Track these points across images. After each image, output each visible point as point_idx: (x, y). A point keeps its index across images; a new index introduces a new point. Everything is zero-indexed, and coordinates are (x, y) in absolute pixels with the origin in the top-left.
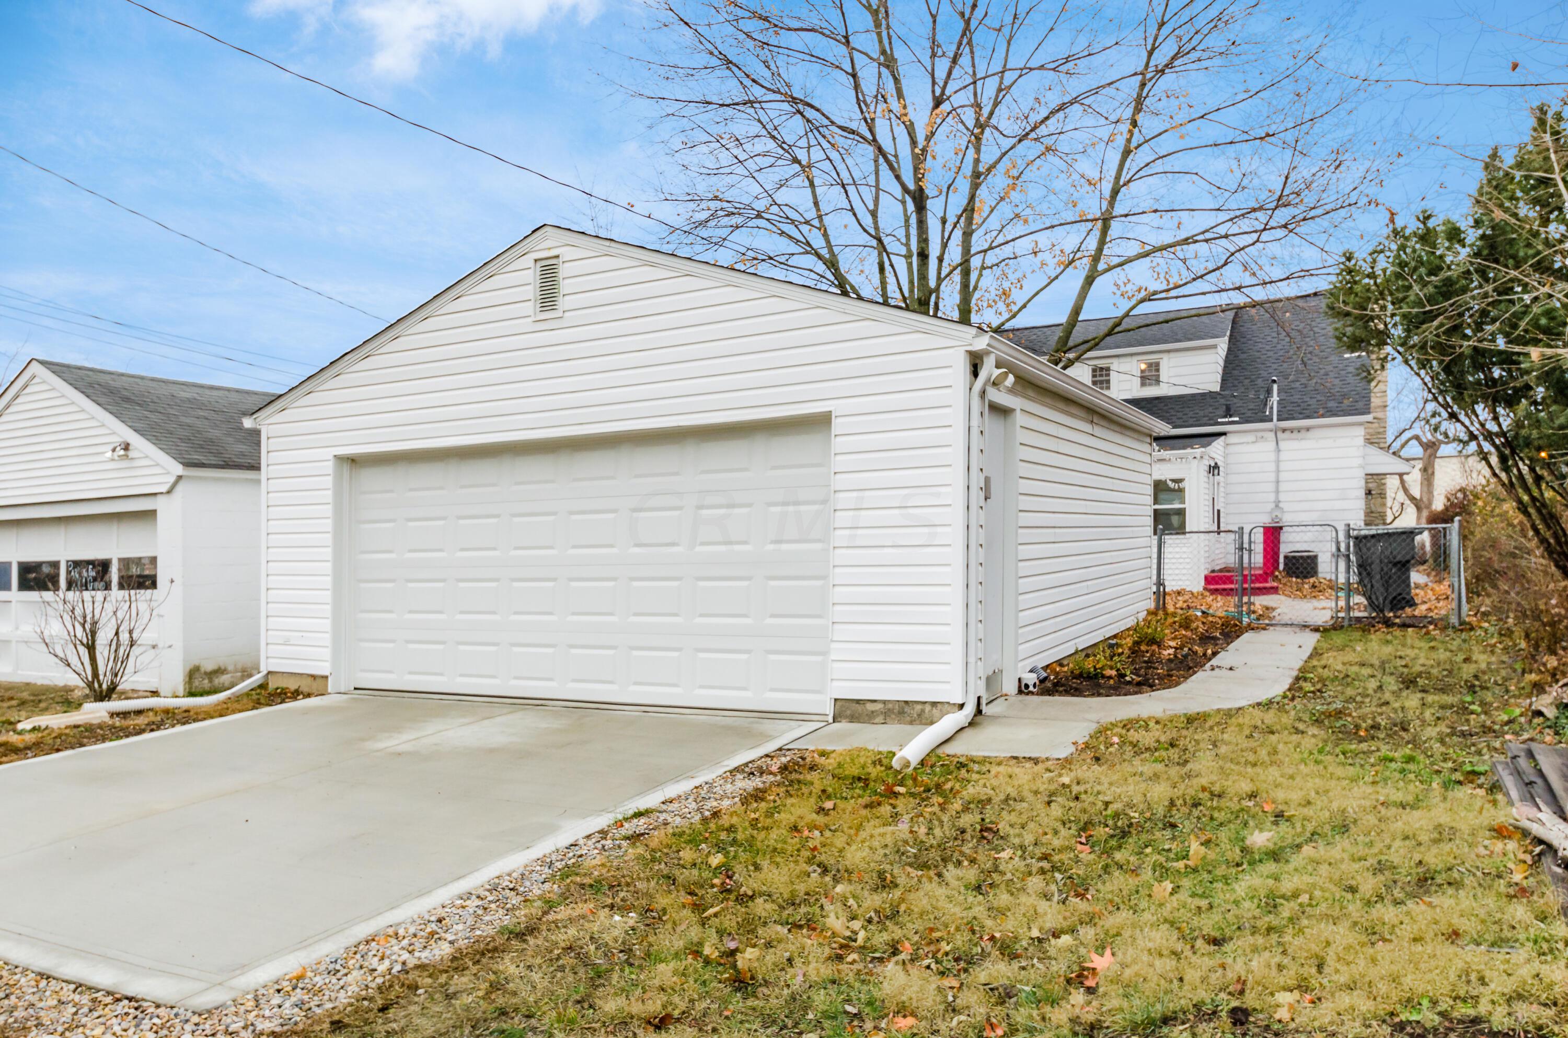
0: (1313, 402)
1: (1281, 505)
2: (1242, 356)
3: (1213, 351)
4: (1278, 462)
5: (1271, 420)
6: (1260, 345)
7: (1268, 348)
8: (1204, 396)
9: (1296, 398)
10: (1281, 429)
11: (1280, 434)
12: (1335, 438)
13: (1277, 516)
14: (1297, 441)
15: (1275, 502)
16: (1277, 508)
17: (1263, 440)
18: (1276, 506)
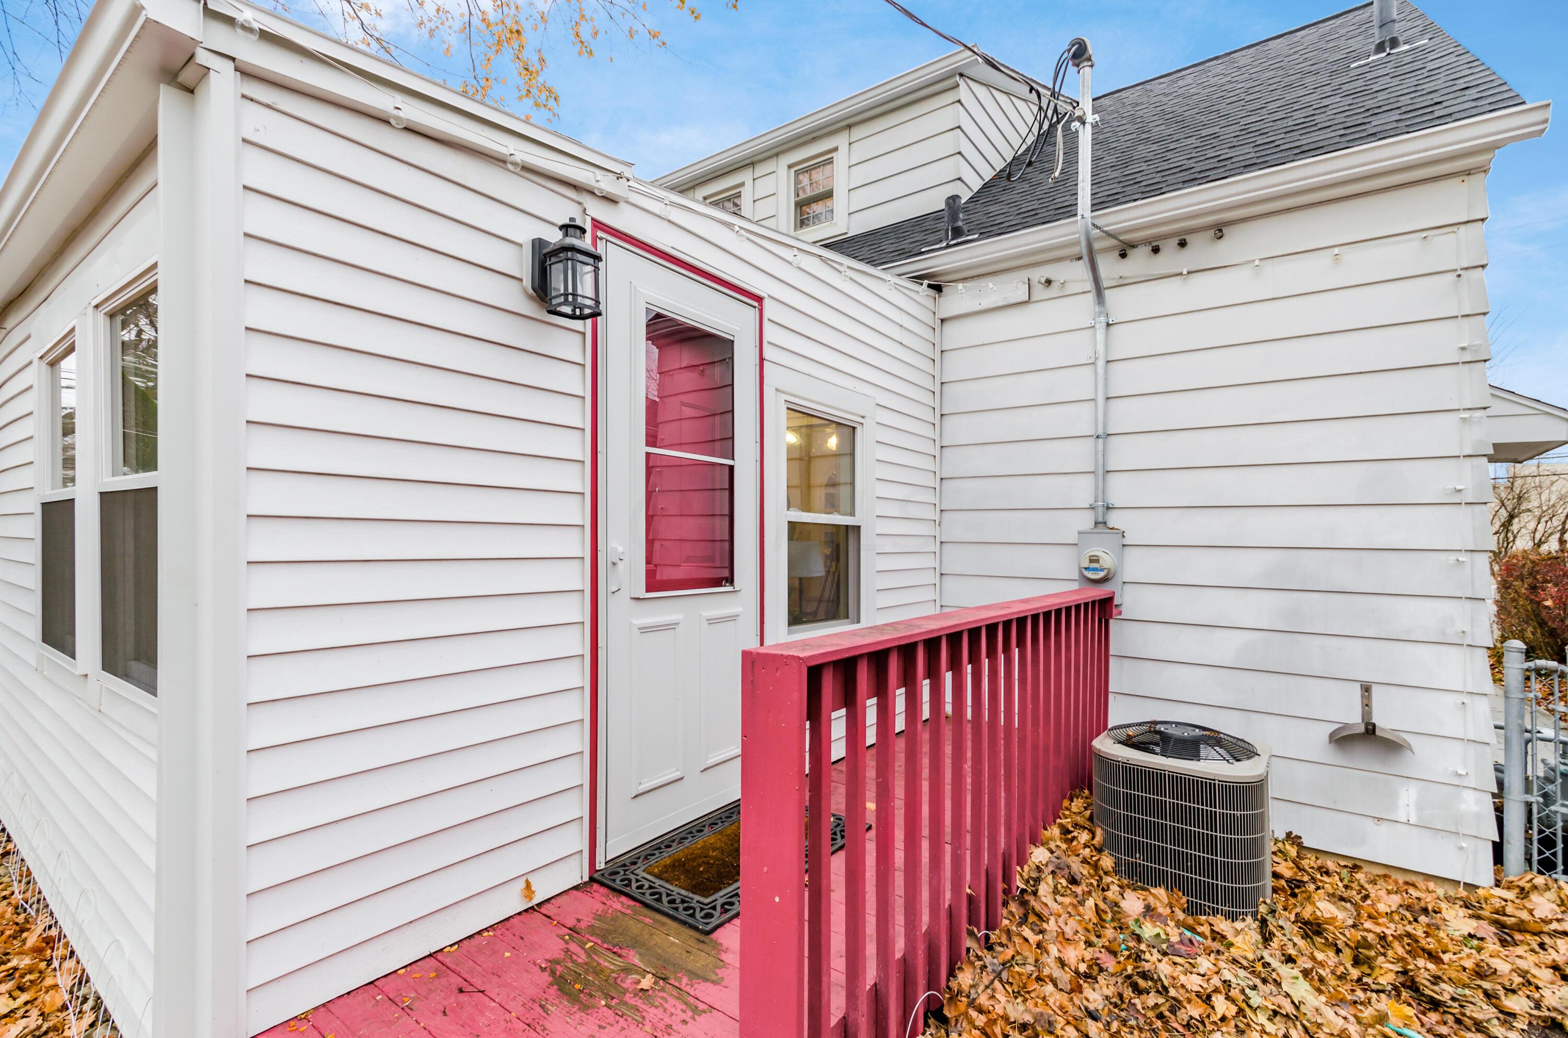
4: (1104, 364)
5: (1073, 209)
10: (1113, 242)
11: (1109, 267)
12: (1336, 251)
13: (1097, 561)
14: (1175, 282)
15: (1092, 508)
16: (1100, 529)
17: (1054, 291)
18: (1096, 523)
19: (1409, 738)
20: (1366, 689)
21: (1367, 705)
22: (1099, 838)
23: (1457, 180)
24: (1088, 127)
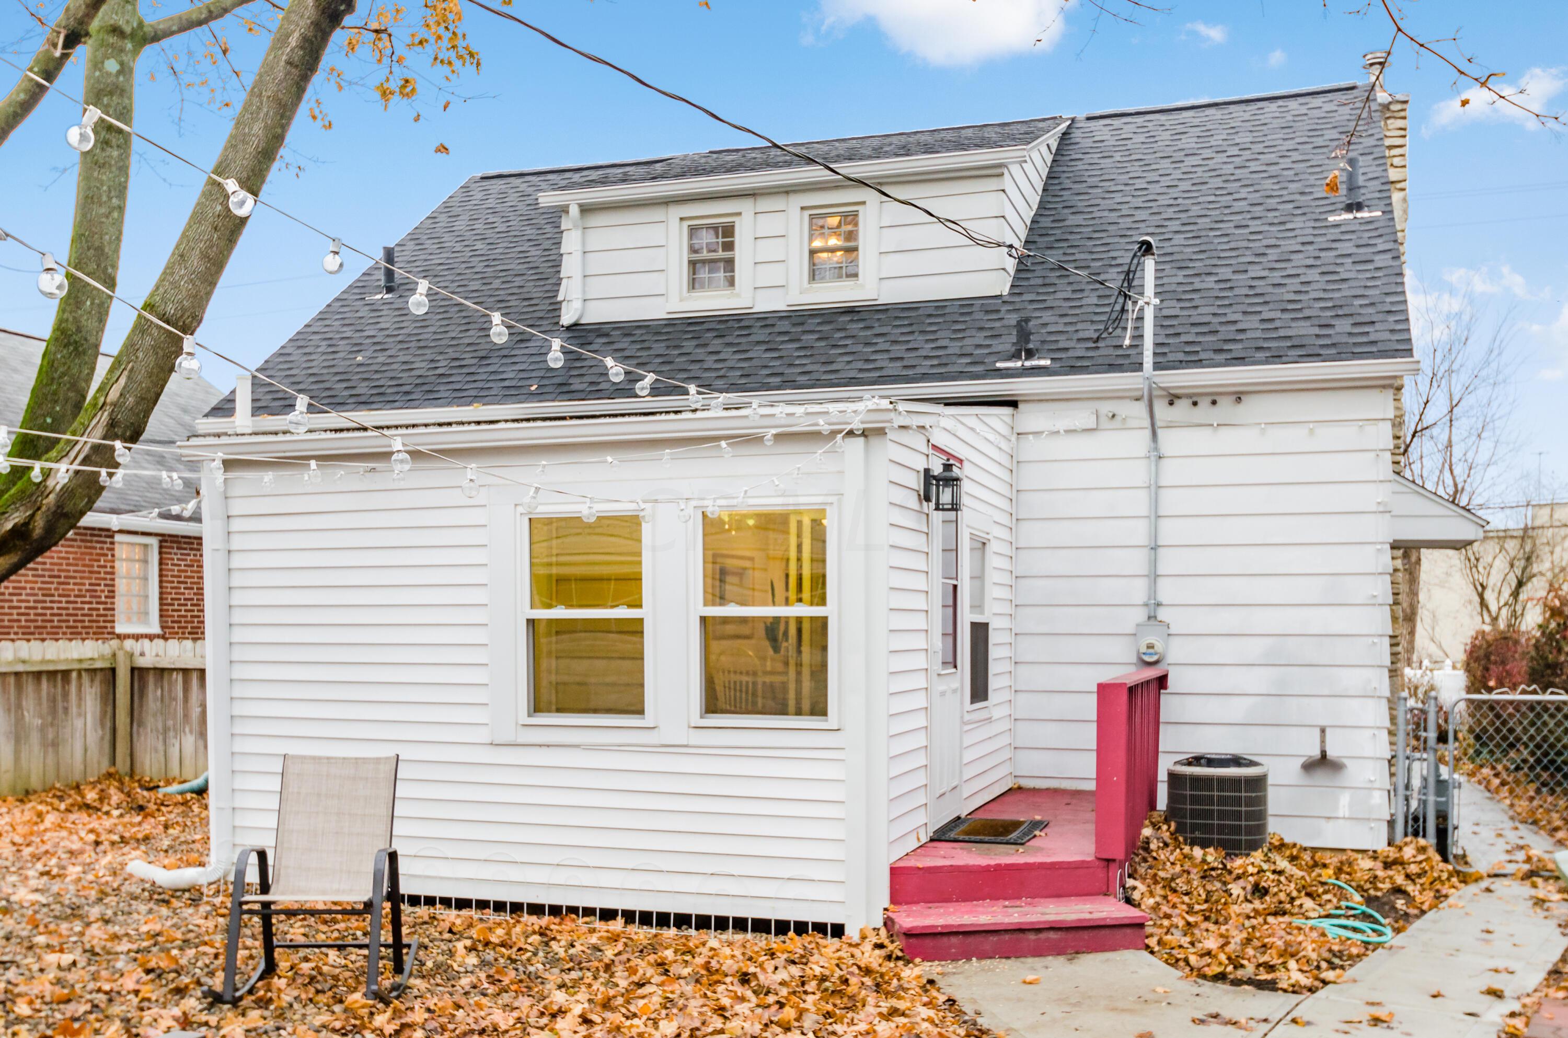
0: (1251, 322)
1: (1162, 614)
2: (1073, 220)
3: (993, 184)
4: (1155, 488)
5: (1139, 367)
6: (1118, 198)
7: (1138, 202)
8: (966, 305)
9: (1204, 313)
10: (1164, 393)
11: (1161, 408)
12: (1311, 426)
13: (1153, 647)
14: (1207, 431)
15: (1146, 605)
16: (1152, 622)
17: (1116, 423)
18: (1149, 618)
19: (1345, 761)
20: (1323, 731)
21: (1323, 741)
22: (1173, 828)
23: (1378, 390)
24: (1152, 307)
